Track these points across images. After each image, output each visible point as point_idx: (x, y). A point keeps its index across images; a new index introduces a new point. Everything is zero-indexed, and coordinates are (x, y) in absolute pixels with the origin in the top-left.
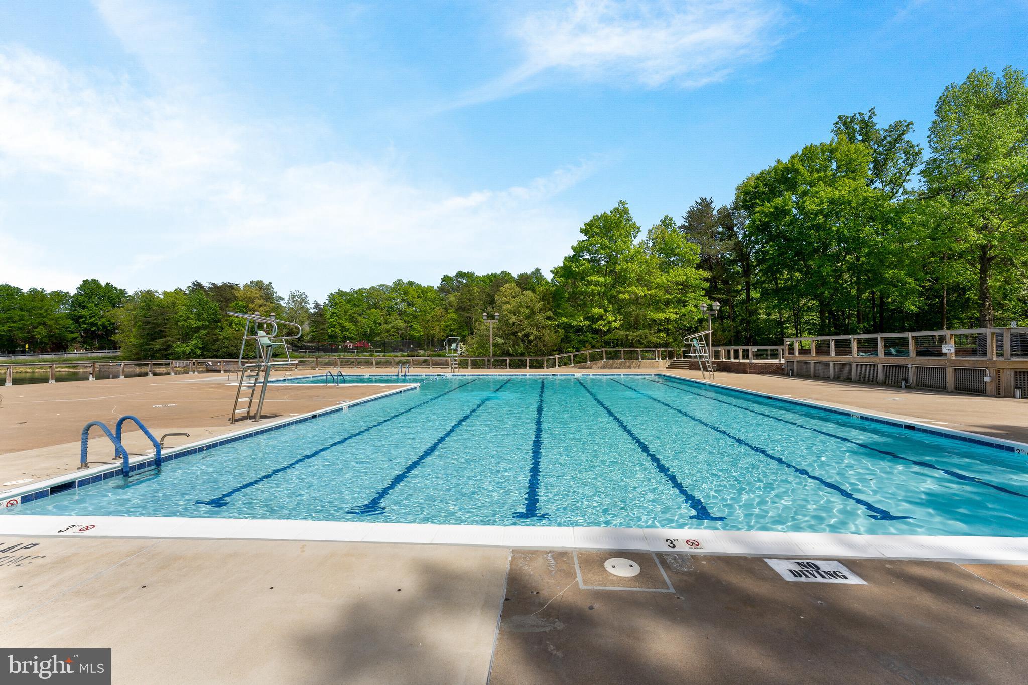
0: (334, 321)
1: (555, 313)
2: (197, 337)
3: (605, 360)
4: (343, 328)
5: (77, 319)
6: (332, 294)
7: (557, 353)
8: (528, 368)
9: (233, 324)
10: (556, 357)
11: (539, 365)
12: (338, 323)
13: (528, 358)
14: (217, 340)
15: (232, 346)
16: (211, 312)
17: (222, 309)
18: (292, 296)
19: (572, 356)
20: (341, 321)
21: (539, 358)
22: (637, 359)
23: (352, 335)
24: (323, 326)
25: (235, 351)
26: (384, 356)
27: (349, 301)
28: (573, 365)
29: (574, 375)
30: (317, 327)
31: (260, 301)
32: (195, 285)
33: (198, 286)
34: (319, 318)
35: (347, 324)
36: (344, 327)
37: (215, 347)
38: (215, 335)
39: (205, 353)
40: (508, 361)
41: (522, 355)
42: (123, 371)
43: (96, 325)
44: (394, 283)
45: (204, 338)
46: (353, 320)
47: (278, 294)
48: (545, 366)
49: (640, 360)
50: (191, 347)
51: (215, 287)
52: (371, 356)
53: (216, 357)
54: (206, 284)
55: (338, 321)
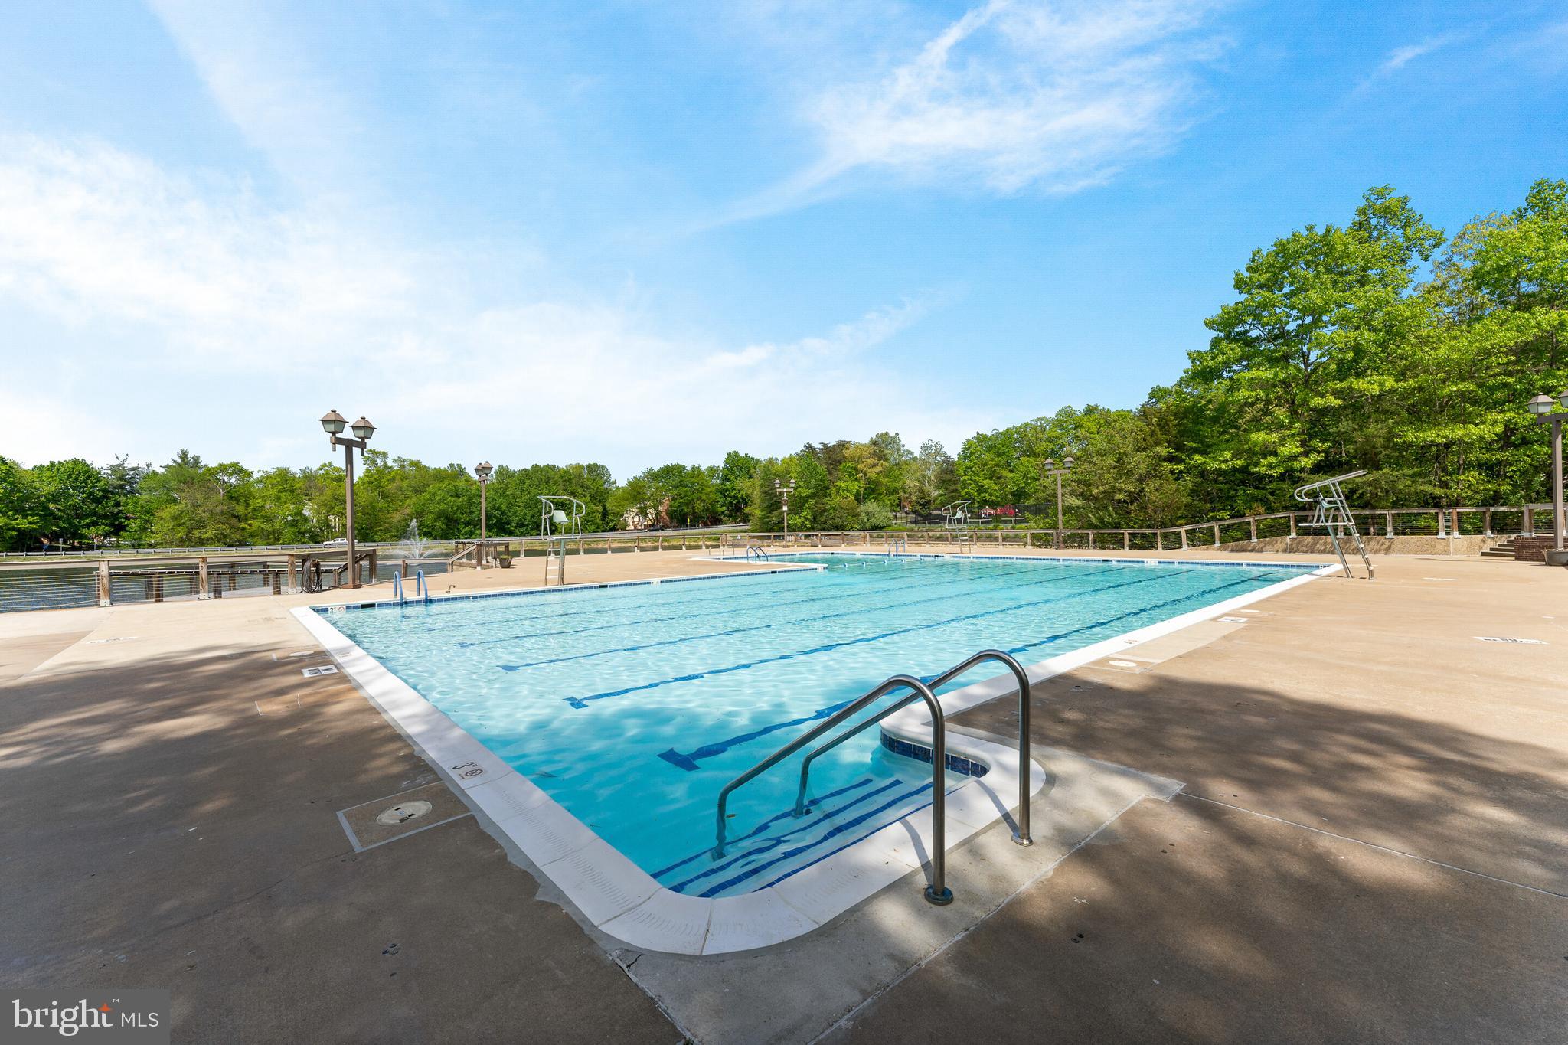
0: (968, 479)
1: (1179, 447)
2: (807, 508)
3: (1293, 535)
4: (981, 489)
5: (724, 492)
6: (968, 440)
7: (1182, 521)
8: (1126, 548)
9: (841, 491)
10: (1183, 530)
11: (1147, 543)
12: (974, 481)
13: (1126, 532)
14: (825, 510)
15: (838, 517)
16: (819, 477)
17: (830, 473)
18: (925, 448)
19: (1216, 529)
20: (977, 478)
21: (1147, 531)
22: (1382, 532)
23: (994, 498)
24: (954, 487)
25: (840, 524)
26: (1013, 528)
27: (989, 449)
28: (1218, 544)
29: (1143, 562)
30: (947, 489)
31: (870, 461)
32: (807, 448)
33: (810, 448)
34: (949, 476)
35: (987, 483)
36: (982, 486)
37: (823, 519)
38: (823, 504)
39: (815, 526)
40: (1091, 537)
41: (1117, 526)
42: (661, 545)
43: (736, 498)
44: (1059, 413)
45: (812, 509)
46: (993, 475)
47: (905, 448)
48: (1160, 544)
49: (1390, 535)
50: (802, 520)
51: (826, 448)
52: (995, 528)
53: (824, 529)
54: (817, 445)
55: (974, 478)
